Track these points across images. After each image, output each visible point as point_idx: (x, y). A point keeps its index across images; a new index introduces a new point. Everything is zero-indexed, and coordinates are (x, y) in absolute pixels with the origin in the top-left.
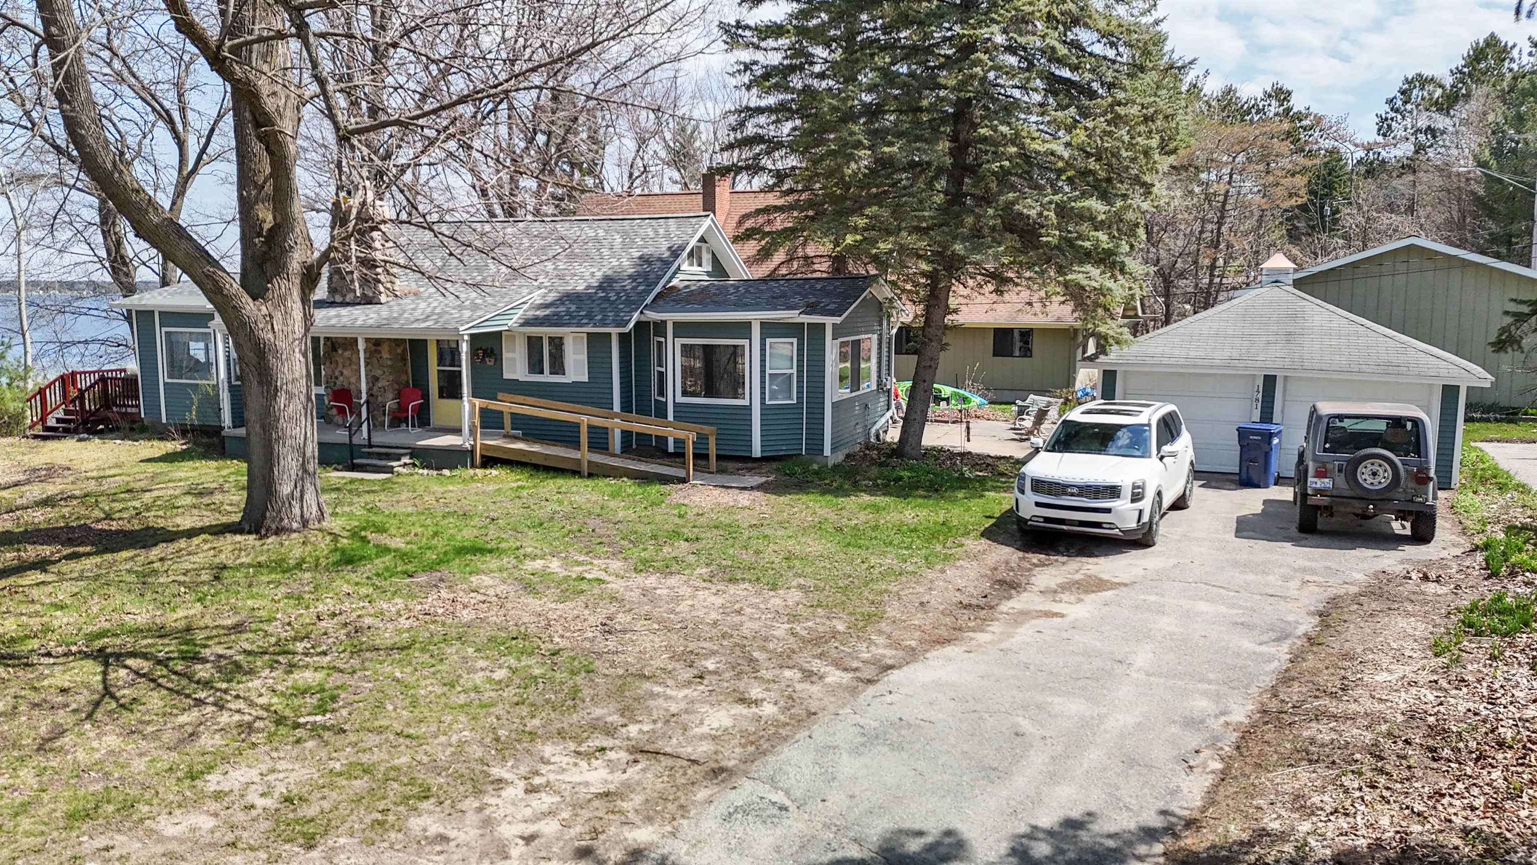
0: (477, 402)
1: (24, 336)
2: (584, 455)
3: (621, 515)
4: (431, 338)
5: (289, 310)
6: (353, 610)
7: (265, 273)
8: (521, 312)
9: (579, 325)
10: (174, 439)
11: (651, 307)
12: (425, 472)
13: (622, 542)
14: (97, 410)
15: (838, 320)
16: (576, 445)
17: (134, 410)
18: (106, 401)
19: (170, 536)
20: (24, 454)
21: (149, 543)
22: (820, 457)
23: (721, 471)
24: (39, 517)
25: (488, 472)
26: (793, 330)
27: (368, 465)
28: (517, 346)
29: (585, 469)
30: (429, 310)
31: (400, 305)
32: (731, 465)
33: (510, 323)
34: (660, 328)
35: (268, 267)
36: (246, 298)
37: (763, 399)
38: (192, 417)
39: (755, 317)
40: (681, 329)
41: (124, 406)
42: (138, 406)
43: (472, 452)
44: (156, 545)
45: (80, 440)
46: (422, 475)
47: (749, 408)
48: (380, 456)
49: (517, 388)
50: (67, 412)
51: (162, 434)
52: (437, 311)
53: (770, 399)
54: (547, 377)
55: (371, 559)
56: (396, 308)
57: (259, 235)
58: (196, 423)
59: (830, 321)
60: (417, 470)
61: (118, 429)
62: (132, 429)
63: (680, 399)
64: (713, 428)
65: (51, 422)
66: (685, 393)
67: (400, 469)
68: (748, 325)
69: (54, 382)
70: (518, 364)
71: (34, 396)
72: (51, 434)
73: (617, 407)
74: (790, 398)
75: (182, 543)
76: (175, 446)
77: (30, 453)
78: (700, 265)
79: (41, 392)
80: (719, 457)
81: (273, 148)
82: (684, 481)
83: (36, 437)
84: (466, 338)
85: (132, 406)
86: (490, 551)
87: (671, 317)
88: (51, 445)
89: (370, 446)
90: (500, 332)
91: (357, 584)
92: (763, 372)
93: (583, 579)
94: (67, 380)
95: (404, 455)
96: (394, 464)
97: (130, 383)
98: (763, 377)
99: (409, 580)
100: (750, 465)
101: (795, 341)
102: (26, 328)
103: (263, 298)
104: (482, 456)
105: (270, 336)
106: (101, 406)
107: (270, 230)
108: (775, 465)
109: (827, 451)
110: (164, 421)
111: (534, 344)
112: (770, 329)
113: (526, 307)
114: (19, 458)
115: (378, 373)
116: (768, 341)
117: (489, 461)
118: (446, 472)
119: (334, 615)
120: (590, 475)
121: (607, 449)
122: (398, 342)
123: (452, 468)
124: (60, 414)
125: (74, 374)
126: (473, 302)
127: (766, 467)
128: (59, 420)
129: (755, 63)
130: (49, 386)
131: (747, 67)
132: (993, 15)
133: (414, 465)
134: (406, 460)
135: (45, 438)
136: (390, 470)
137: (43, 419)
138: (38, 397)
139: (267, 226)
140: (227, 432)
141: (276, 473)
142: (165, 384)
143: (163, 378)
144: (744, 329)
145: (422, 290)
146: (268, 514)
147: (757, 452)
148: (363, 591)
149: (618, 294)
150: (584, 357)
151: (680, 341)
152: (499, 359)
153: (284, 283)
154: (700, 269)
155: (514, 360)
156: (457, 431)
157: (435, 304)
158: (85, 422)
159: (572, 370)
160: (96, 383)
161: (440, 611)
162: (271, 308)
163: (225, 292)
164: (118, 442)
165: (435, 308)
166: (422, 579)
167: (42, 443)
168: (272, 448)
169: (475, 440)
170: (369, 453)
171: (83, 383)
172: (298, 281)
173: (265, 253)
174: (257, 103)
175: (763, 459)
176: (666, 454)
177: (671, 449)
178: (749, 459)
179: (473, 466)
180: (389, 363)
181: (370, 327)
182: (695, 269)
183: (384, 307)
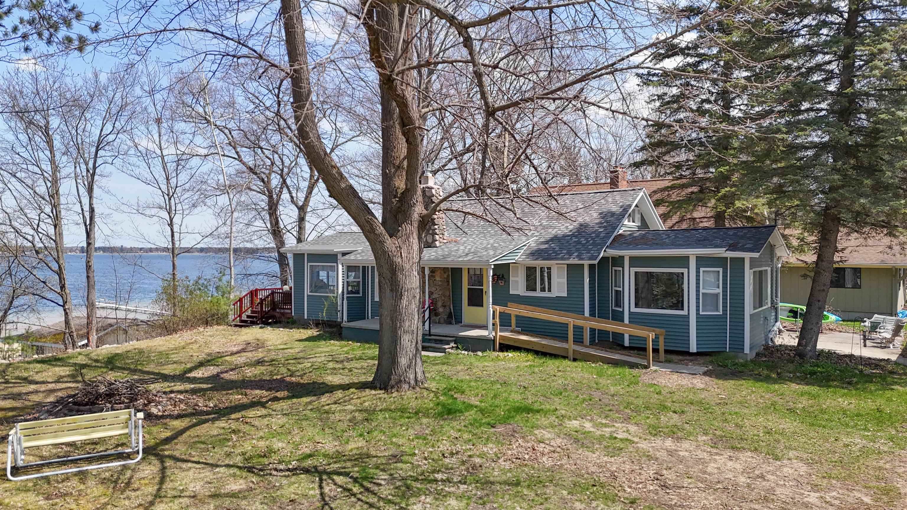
0: (498, 308)
1: (231, 269)
2: (571, 346)
3: (612, 390)
4: (465, 267)
5: (411, 244)
6: (465, 451)
7: (398, 221)
8: (522, 251)
9: (562, 259)
10: (311, 329)
11: (610, 247)
12: (466, 353)
13: (626, 411)
14: (269, 311)
15: (756, 255)
16: (565, 339)
17: (289, 311)
18: (274, 305)
19: (330, 389)
20: (232, 335)
21: (318, 393)
22: (741, 355)
23: (669, 361)
24: (250, 373)
25: (506, 354)
26: (721, 262)
27: (429, 347)
28: (519, 272)
29: (571, 355)
30: (467, 250)
31: (448, 248)
32: (674, 357)
33: (517, 258)
34: (618, 261)
35: (400, 216)
36: (387, 236)
37: (698, 310)
38: (324, 316)
39: (692, 252)
40: (635, 261)
41: (284, 309)
42: (291, 309)
43: (494, 341)
44: (323, 394)
45: (261, 328)
46: (464, 354)
47: (688, 317)
48: (436, 341)
49: (519, 300)
50: (253, 312)
51: (305, 325)
52: (472, 250)
53: (703, 311)
54: (538, 294)
55: (462, 412)
56: (446, 250)
57: (395, 196)
58: (325, 319)
59: (747, 256)
60: (460, 351)
61: (280, 322)
62: (288, 322)
63: (634, 309)
64: (662, 330)
65: (244, 317)
66: (637, 306)
67: (450, 350)
68: (686, 259)
69: (247, 295)
70: (520, 284)
71: (237, 303)
72: (244, 324)
73: (587, 313)
74: (717, 310)
75: (339, 394)
76: (313, 332)
77: (235, 335)
78: (634, 222)
79: (241, 300)
80: (667, 352)
81: (411, 140)
82: (646, 367)
83: (236, 326)
84: (493, 267)
85: (288, 309)
86: (538, 411)
87: (627, 253)
88: (244, 330)
89: (430, 335)
90: (509, 264)
91: (460, 430)
92: (698, 291)
93: (616, 438)
94: (253, 294)
95: (451, 341)
96: (446, 347)
97: (287, 296)
98: (698, 295)
99: (493, 430)
100: (688, 358)
101: (721, 270)
102: (232, 264)
103: (396, 237)
104: (500, 344)
105: (400, 260)
106: (271, 309)
107: (402, 193)
108: (708, 359)
109: (747, 350)
110: (306, 317)
111: (530, 271)
112: (702, 261)
113: (525, 248)
114: (230, 337)
115: (434, 289)
116: (702, 270)
117: (505, 347)
118: (480, 353)
119: (452, 454)
120: (575, 360)
121: (583, 342)
122: (445, 270)
123: (483, 351)
124: (249, 313)
125: (256, 290)
126: (492, 245)
127: (701, 359)
128: (248, 317)
129: (666, 94)
130: (244, 297)
131: (660, 97)
132: (885, 36)
133: (457, 348)
134: (452, 344)
135: (241, 326)
136: (443, 351)
137: (240, 316)
138: (238, 303)
139: (400, 191)
140: (345, 324)
141: (399, 350)
142: (308, 296)
143: (307, 291)
144: (684, 261)
145: (459, 239)
146: (392, 377)
147: (693, 348)
148: (466, 436)
149: (586, 239)
150: (565, 280)
151: (634, 270)
152: (507, 282)
153: (409, 227)
154: (634, 224)
155: (517, 282)
156: (484, 327)
157: (469, 247)
158: (262, 317)
159: (556, 289)
160: (269, 295)
161: (527, 457)
162: (401, 243)
163: (376, 232)
164: (281, 329)
165: (470, 249)
166: (500, 429)
167: (240, 329)
168: (397, 333)
169: (496, 333)
170: (430, 340)
171: (261, 295)
172: (416, 225)
173: (399, 208)
174: (405, 110)
175: (698, 354)
176: (623, 347)
177: (627, 343)
178: (688, 353)
179: (494, 350)
180: (440, 283)
181: (433, 260)
182: (631, 224)
183: (439, 249)
